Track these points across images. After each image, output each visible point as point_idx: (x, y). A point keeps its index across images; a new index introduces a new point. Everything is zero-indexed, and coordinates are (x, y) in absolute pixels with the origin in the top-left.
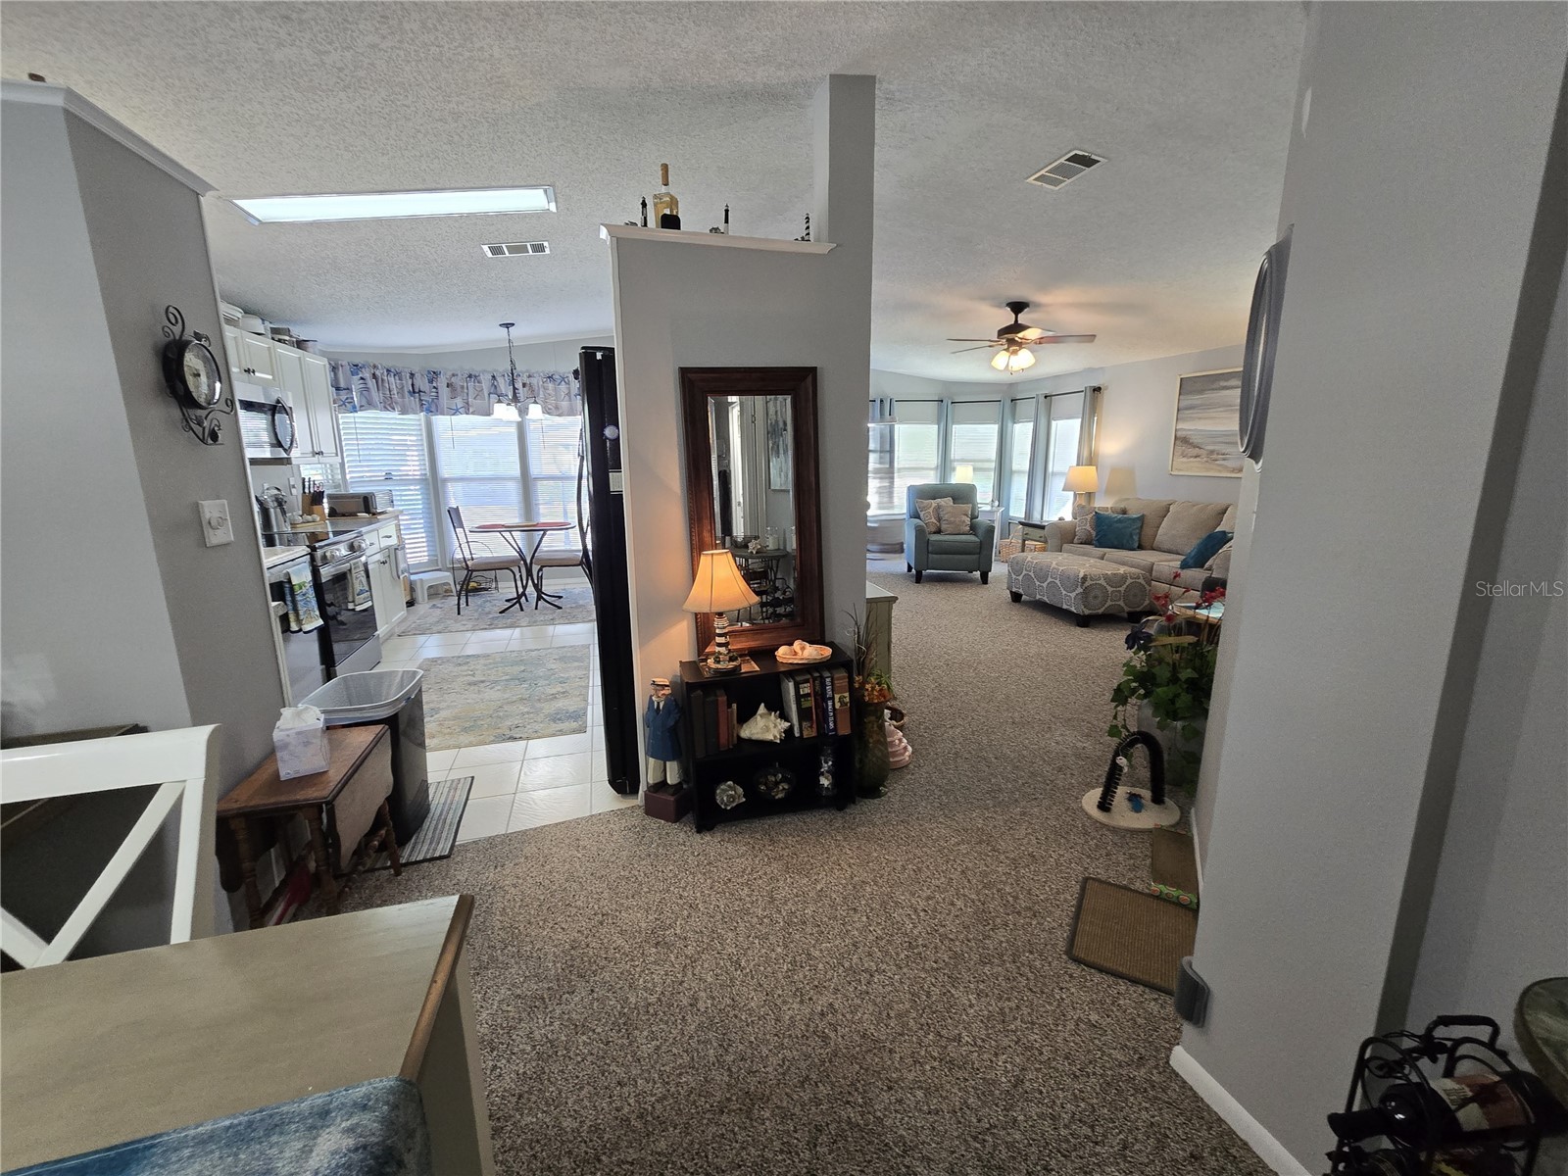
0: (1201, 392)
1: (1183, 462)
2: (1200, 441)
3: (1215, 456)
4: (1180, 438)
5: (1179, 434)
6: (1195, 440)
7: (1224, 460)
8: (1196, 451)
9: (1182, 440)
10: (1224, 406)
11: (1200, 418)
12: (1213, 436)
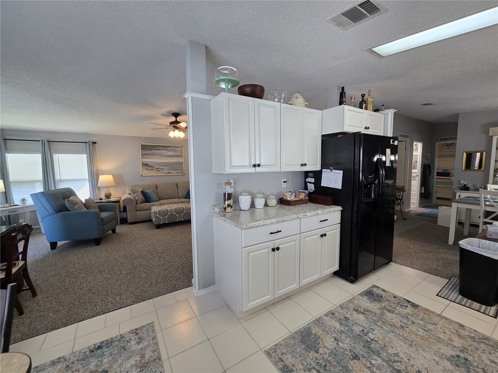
0: (150, 150)
1: (147, 172)
2: (152, 165)
3: (159, 170)
4: (144, 164)
5: (143, 162)
6: (150, 164)
7: (162, 170)
8: (152, 168)
9: (145, 165)
10: (158, 155)
11: (151, 158)
12: (158, 164)
